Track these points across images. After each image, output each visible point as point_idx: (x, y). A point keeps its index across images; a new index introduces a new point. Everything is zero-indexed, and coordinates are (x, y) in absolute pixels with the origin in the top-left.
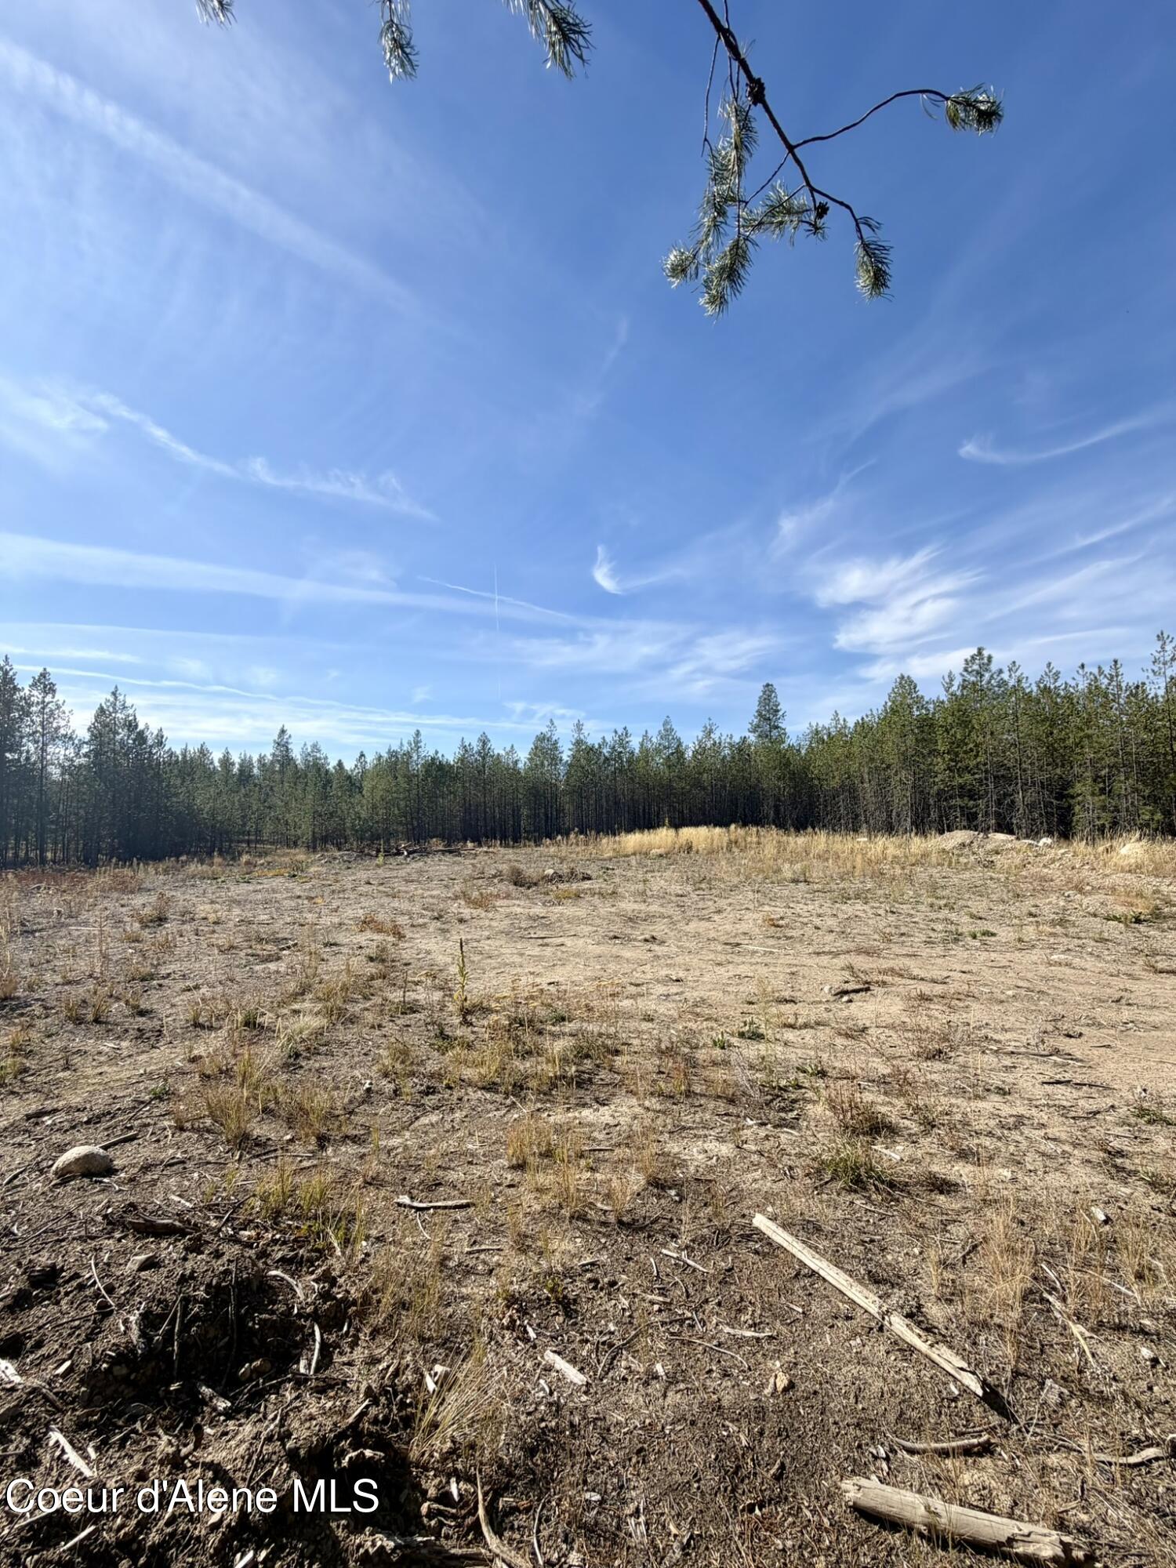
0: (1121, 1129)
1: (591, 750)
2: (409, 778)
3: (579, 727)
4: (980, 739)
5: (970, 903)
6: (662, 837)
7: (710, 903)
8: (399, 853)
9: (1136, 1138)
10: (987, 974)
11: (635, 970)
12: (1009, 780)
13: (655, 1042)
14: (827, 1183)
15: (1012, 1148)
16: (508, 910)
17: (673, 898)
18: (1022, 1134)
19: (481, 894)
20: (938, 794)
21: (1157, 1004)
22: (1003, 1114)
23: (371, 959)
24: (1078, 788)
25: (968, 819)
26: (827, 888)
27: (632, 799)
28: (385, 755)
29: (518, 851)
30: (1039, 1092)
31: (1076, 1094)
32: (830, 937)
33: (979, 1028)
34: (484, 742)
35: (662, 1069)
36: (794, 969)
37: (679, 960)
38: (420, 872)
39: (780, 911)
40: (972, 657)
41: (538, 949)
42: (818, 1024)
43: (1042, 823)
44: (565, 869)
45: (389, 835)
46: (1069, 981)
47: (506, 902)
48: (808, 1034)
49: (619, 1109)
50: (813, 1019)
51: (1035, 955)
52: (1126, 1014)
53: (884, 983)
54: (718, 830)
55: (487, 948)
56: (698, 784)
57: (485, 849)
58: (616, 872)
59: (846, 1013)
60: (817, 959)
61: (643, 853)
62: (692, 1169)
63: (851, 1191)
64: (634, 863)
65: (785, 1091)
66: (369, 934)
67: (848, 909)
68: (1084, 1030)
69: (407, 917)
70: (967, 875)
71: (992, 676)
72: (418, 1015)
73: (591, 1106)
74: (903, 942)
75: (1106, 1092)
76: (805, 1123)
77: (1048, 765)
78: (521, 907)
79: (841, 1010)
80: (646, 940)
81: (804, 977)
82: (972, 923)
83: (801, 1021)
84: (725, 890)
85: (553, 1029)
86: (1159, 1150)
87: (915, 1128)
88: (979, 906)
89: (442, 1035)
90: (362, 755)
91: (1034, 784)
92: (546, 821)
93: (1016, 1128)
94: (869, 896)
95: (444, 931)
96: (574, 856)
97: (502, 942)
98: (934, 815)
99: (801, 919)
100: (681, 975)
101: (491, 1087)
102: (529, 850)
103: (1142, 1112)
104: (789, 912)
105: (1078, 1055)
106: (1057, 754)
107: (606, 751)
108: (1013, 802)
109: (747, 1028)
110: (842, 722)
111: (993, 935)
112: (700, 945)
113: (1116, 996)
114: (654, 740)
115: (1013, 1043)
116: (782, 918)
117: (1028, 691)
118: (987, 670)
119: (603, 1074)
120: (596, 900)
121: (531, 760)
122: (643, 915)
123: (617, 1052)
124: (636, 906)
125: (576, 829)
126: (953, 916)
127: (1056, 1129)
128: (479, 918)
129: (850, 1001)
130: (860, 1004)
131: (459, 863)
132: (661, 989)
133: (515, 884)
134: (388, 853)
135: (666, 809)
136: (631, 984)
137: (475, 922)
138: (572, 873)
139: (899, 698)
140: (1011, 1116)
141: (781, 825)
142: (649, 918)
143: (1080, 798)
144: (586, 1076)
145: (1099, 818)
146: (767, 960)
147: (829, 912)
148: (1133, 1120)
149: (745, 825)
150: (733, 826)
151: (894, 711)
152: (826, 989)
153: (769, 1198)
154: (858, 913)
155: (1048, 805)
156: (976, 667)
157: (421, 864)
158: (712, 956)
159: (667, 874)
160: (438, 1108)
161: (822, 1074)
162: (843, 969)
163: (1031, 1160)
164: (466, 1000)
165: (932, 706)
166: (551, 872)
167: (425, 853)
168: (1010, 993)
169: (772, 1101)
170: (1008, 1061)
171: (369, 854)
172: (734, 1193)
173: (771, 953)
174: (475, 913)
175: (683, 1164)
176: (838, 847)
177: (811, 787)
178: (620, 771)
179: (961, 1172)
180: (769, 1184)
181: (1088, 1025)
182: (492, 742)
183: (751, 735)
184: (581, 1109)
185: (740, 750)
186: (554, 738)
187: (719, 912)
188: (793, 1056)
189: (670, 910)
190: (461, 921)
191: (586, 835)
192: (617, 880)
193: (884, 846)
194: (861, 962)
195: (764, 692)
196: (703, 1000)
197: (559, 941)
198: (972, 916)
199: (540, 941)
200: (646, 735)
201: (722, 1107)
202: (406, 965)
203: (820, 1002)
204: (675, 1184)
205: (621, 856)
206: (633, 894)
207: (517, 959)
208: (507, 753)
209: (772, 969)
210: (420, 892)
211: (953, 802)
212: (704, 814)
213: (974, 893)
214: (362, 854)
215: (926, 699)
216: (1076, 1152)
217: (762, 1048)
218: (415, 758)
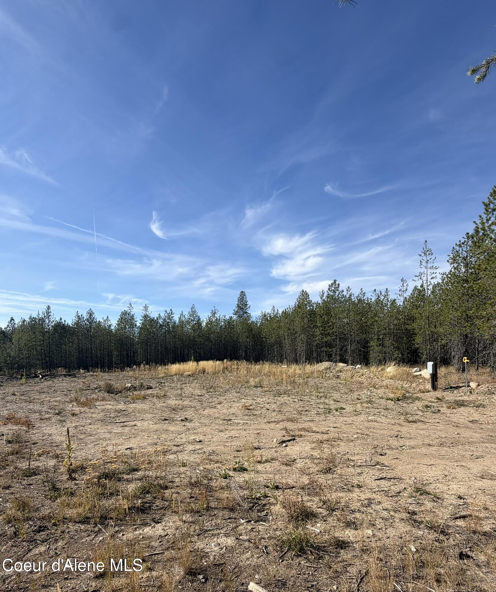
0: (411, 500)
1: (152, 320)
2: (43, 333)
3: (146, 308)
4: (334, 321)
5: (332, 395)
6: (190, 366)
7: (215, 399)
8: (36, 376)
9: (418, 503)
10: (344, 427)
11: (176, 437)
12: (346, 339)
13: (188, 479)
14: (286, 553)
15: (369, 517)
16: (103, 407)
17: (197, 397)
18: (372, 508)
19: (87, 398)
20: (316, 346)
21: (411, 437)
22: (362, 499)
23: (9, 442)
24: (372, 343)
25: (329, 357)
26: (271, 390)
27: (174, 346)
28: (28, 320)
29: (111, 374)
30: (374, 484)
31: (390, 483)
32: (274, 414)
33: (345, 455)
34: (91, 314)
35: (192, 495)
36: (259, 431)
37: (200, 430)
38: (50, 387)
39: (250, 402)
40: (332, 284)
41: (121, 429)
42: (272, 459)
43: (357, 358)
44: (137, 383)
45: (30, 366)
46: (377, 429)
47: (102, 403)
48: (267, 465)
49: (168, 524)
50: (270, 457)
51: (362, 417)
52: (402, 442)
53: (301, 435)
54: (218, 362)
55: (89, 430)
56: (208, 339)
57: (91, 373)
58: (166, 384)
59: (285, 452)
60: (269, 425)
61: (180, 374)
62: (212, 558)
63: (298, 556)
64: (175, 379)
65: (260, 500)
66: (10, 426)
67: (282, 399)
68: (387, 452)
69: (37, 414)
70: (330, 382)
71: (339, 293)
72: (38, 477)
73: (150, 525)
74: (307, 414)
75: (401, 481)
76: (271, 518)
77: (360, 333)
78: (111, 405)
79: (282, 451)
80: (182, 420)
81: (264, 435)
82: (335, 404)
83: (264, 459)
84: (222, 392)
85: (128, 477)
86: (428, 508)
87: (325, 513)
88: (336, 396)
89: (54, 488)
90: (12, 319)
91: (355, 341)
92: (127, 359)
93: (369, 506)
94: (290, 393)
95: (61, 421)
96: (143, 376)
97: (99, 426)
98: (315, 355)
99: (260, 405)
100: (202, 438)
101: (85, 520)
102: (117, 374)
103: (418, 490)
104: (254, 402)
105: (386, 464)
106: (364, 329)
107: (160, 321)
108: (347, 349)
109: (237, 465)
110: (276, 311)
111: (344, 409)
112: (211, 421)
113: (396, 434)
114: (186, 317)
115: (360, 461)
116: (251, 405)
117: (353, 300)
118: (337, 290)
119: (158, 503)
120: (155, 400)
121: (118, 325)
122: (180, 407)
123: (166, 488)
124: (177, 402)
125: (144, 362)
126: (327, 401)
127: (385, 504)
128: (85, 412)
129: (286, 446)
130: (291, 447)
131: (75, 382)
132: (191, 447)
133: (108, 392)
134: (28, 377)
135: (192, 352)
136: (174, 445)
137: (82, 415)
138: (141, 386)
139: (301, 301)
140: (366, 499)
141: (248, 360)
142: (184, 408)
143: (372, 348)
144: (148, 505)
145: (378, 356)
146: (245, 427)
147: (273, 401)
148: (414, 494)
149: (231, 360)
150: (225, 361)
151: (299, 307)
152: (275, 441)
153: (256, 568)
154: (286, 401)
155: (360, 350)
156: (333, 289)
157: (51, 382)
158: (217, 427)
159: (193, 385)
160: (46, 540)
161: (277, 488)
162: (281, 430)
163: (379, 523)
164: (71, 465)
165: (315, 305)
166: (129, 385)
167: (53, 376)
168: (355, 436)
169: (253, 506)
170: (359, 470)
171: (16, 377)
172: (236, 570)
173: (247, 423)
174: (82, 409)
175: (206, 555)
176: (274, 370)
177: (262, 342)
178: (168, 332)
179: (349, 534)
180: (255, 560)
181: (388, 449)
182: (95, 314)
183: (234, 316)
184: (143, 528)
185: (229, 323)
186: (132, 313)
187: (220, 403)
188: (262, 479)
189: (194, 403)
190: (73, 415)
191: (150, 365)
192: (166, 389)
193: (295, 369)
194: (290, 426)
195: (241, 295)
196: (214, 452)
197: (133, 423)
198: (335, 401)
199: (122, 424)
200: (182, 314)
201: (227, 514)
202: (34, 444)
203: (272, 448)
204: (203, 571)
205: (168, 376)
206: (175, 396)
207: (108, 436)
208: (105, 321)
209: (248, 432)
210: (48, 399)
211: (322, 349)
212: (211, 354)
213: (334, 390)
214: (11, 377)
215: (313, 302)
216: (396, 515)
217: (246, 476)
218: (47, 322)
